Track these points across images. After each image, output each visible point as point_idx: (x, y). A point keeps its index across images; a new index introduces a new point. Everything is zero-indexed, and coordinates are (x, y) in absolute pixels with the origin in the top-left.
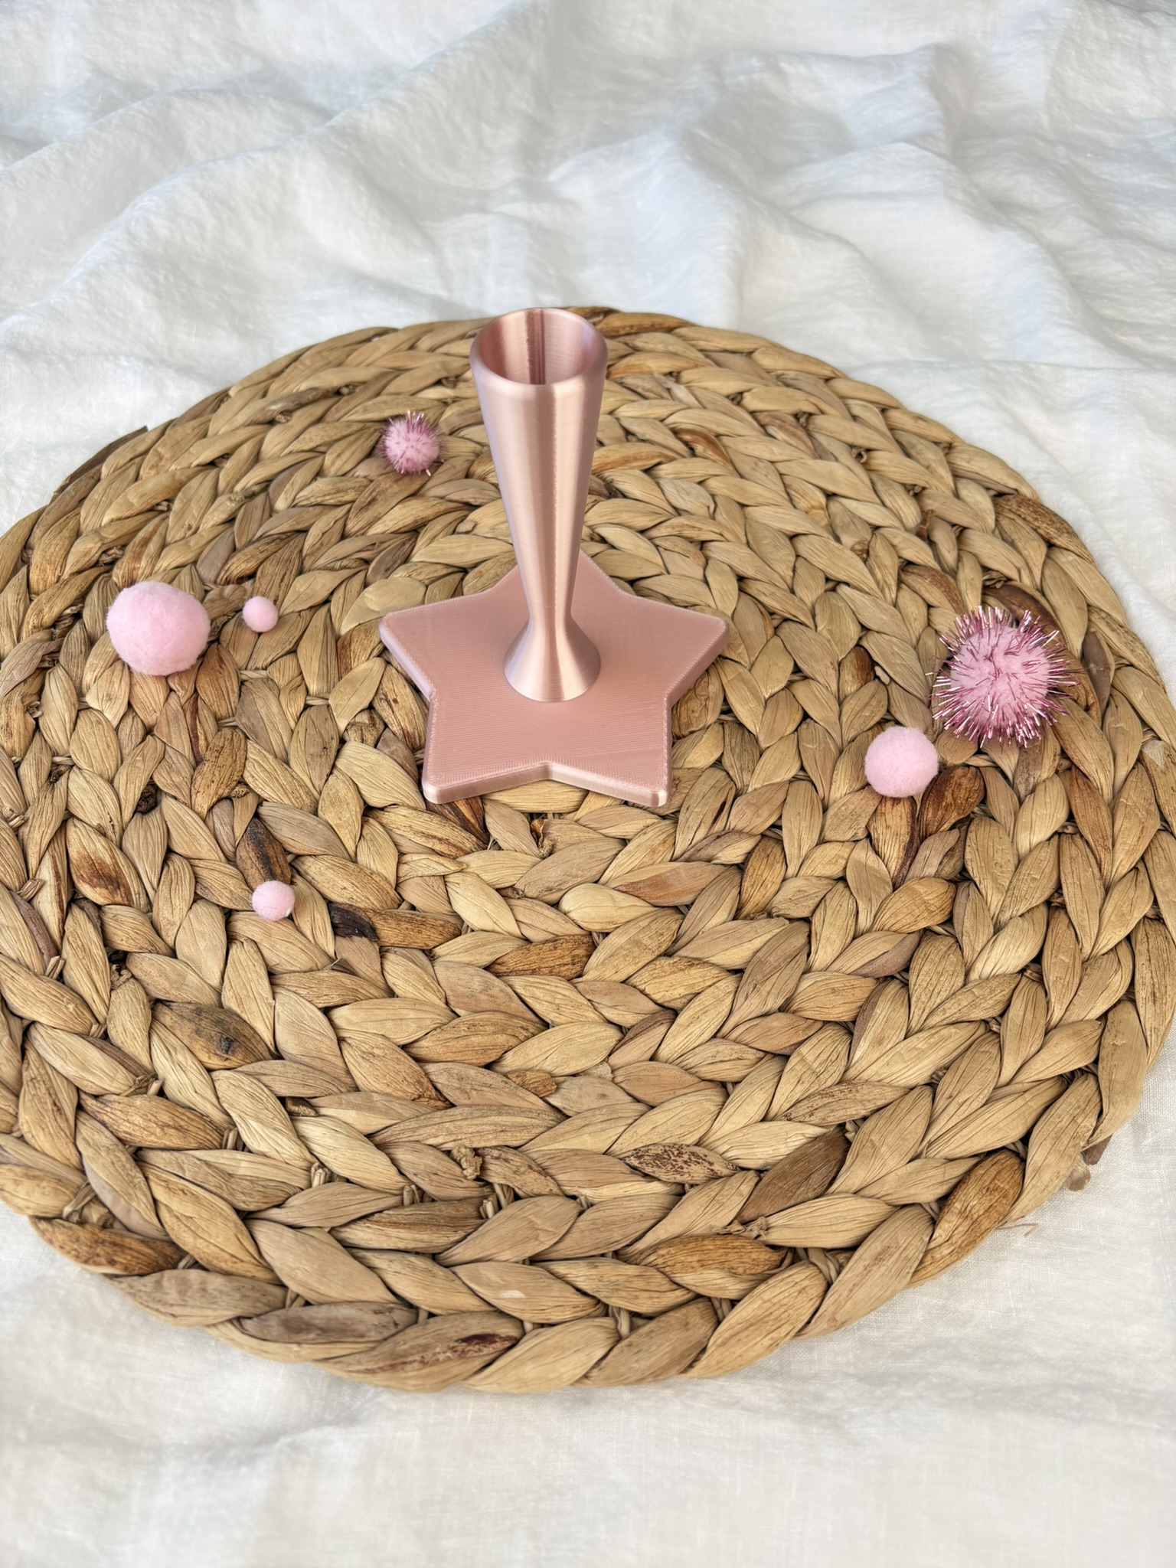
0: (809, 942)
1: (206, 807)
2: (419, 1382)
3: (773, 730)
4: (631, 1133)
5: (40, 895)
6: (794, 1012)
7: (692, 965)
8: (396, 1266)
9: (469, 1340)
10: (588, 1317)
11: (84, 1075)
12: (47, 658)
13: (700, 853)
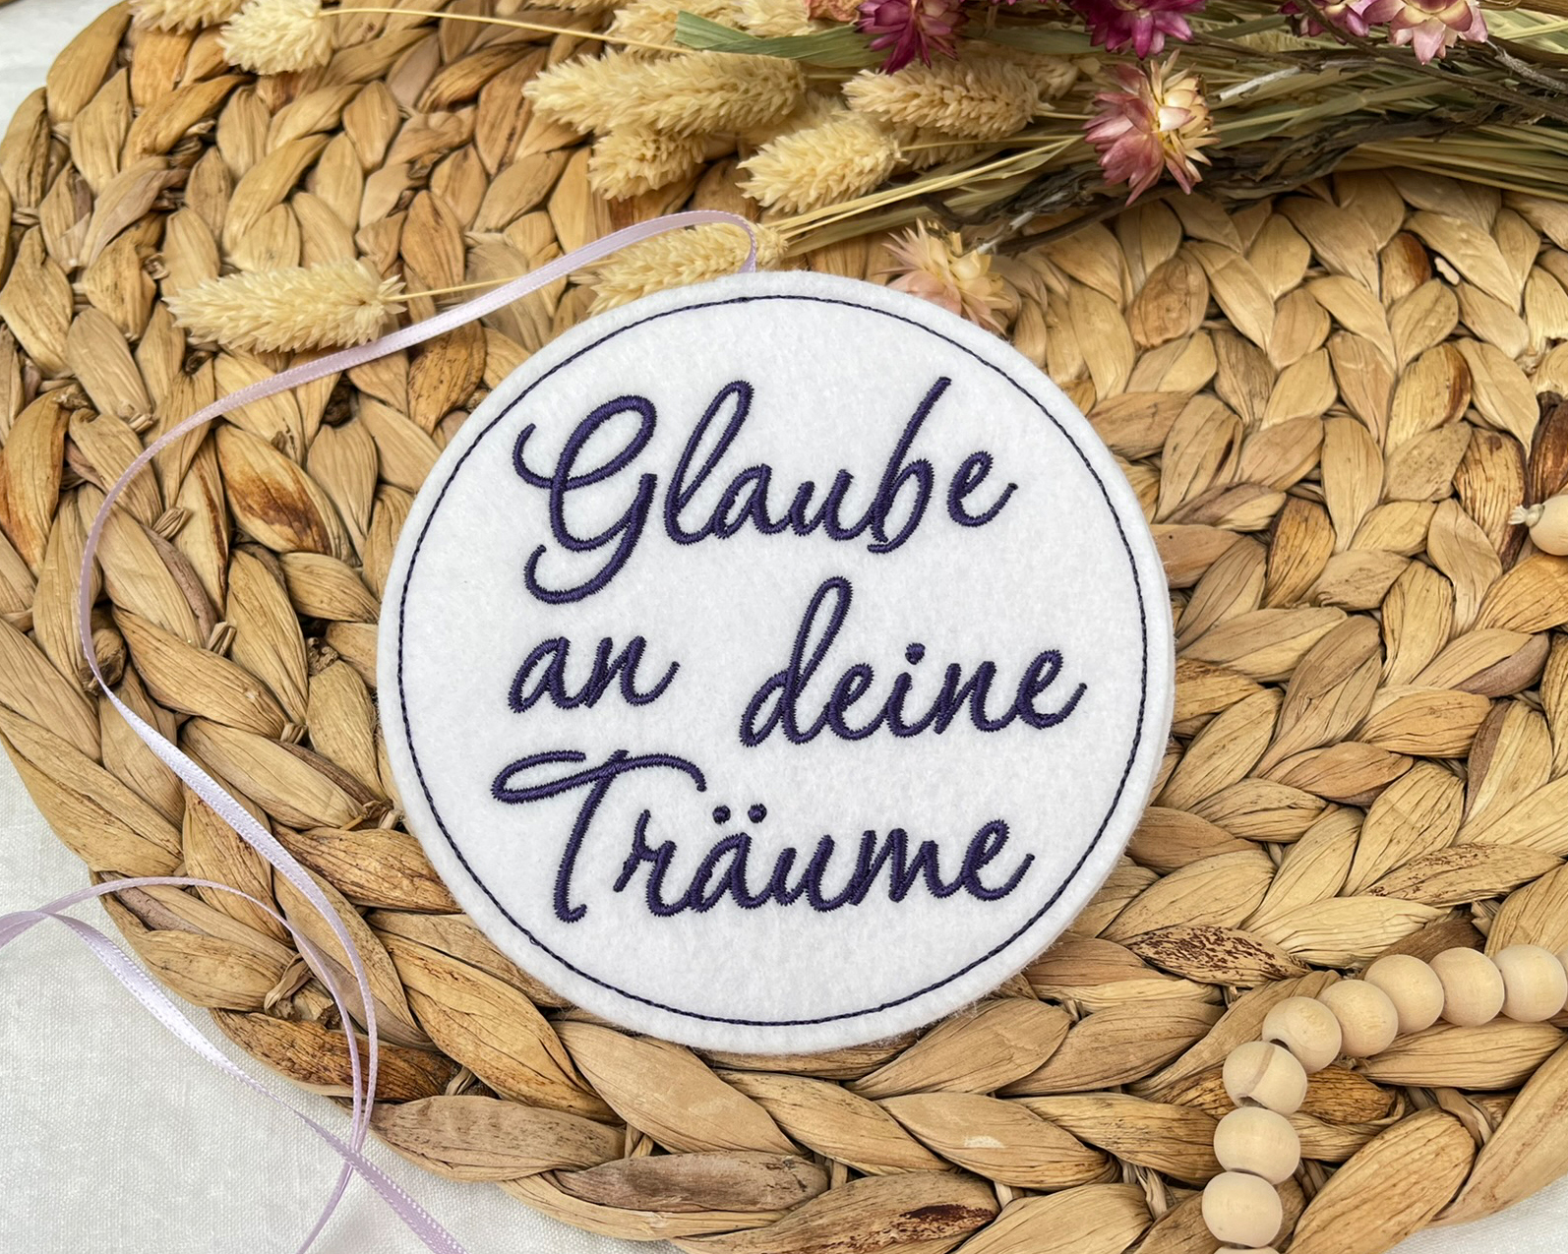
0: (1383, 644)
1: (433, 419)
3: (1291, 342)
4: (1138, 909)
5: (186, 531)
6: (1369, 742)
7: (1207, 672)
9: (921, 1213)
10: (1097, 1180)
11: (280, 796)
12: (167, 194)
13: (1199, 513)
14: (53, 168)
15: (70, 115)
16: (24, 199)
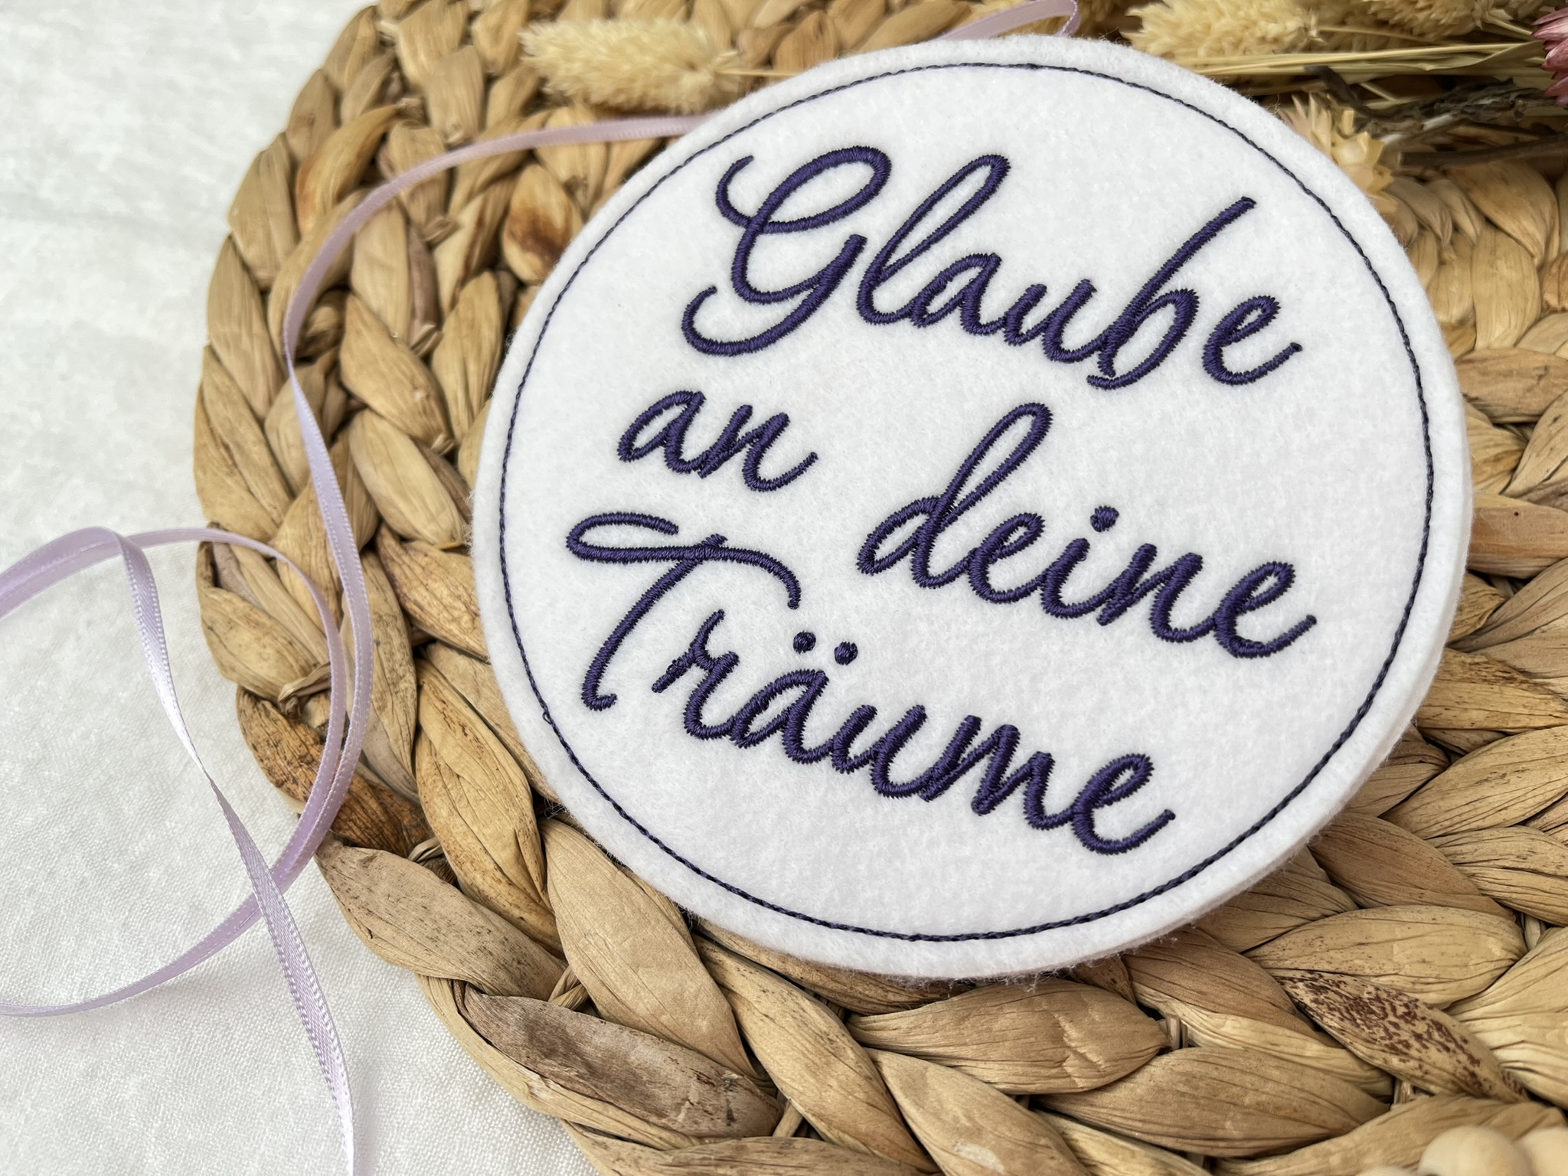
5: (446, 241)
7: (1510, 680)
8: (771, 1005)
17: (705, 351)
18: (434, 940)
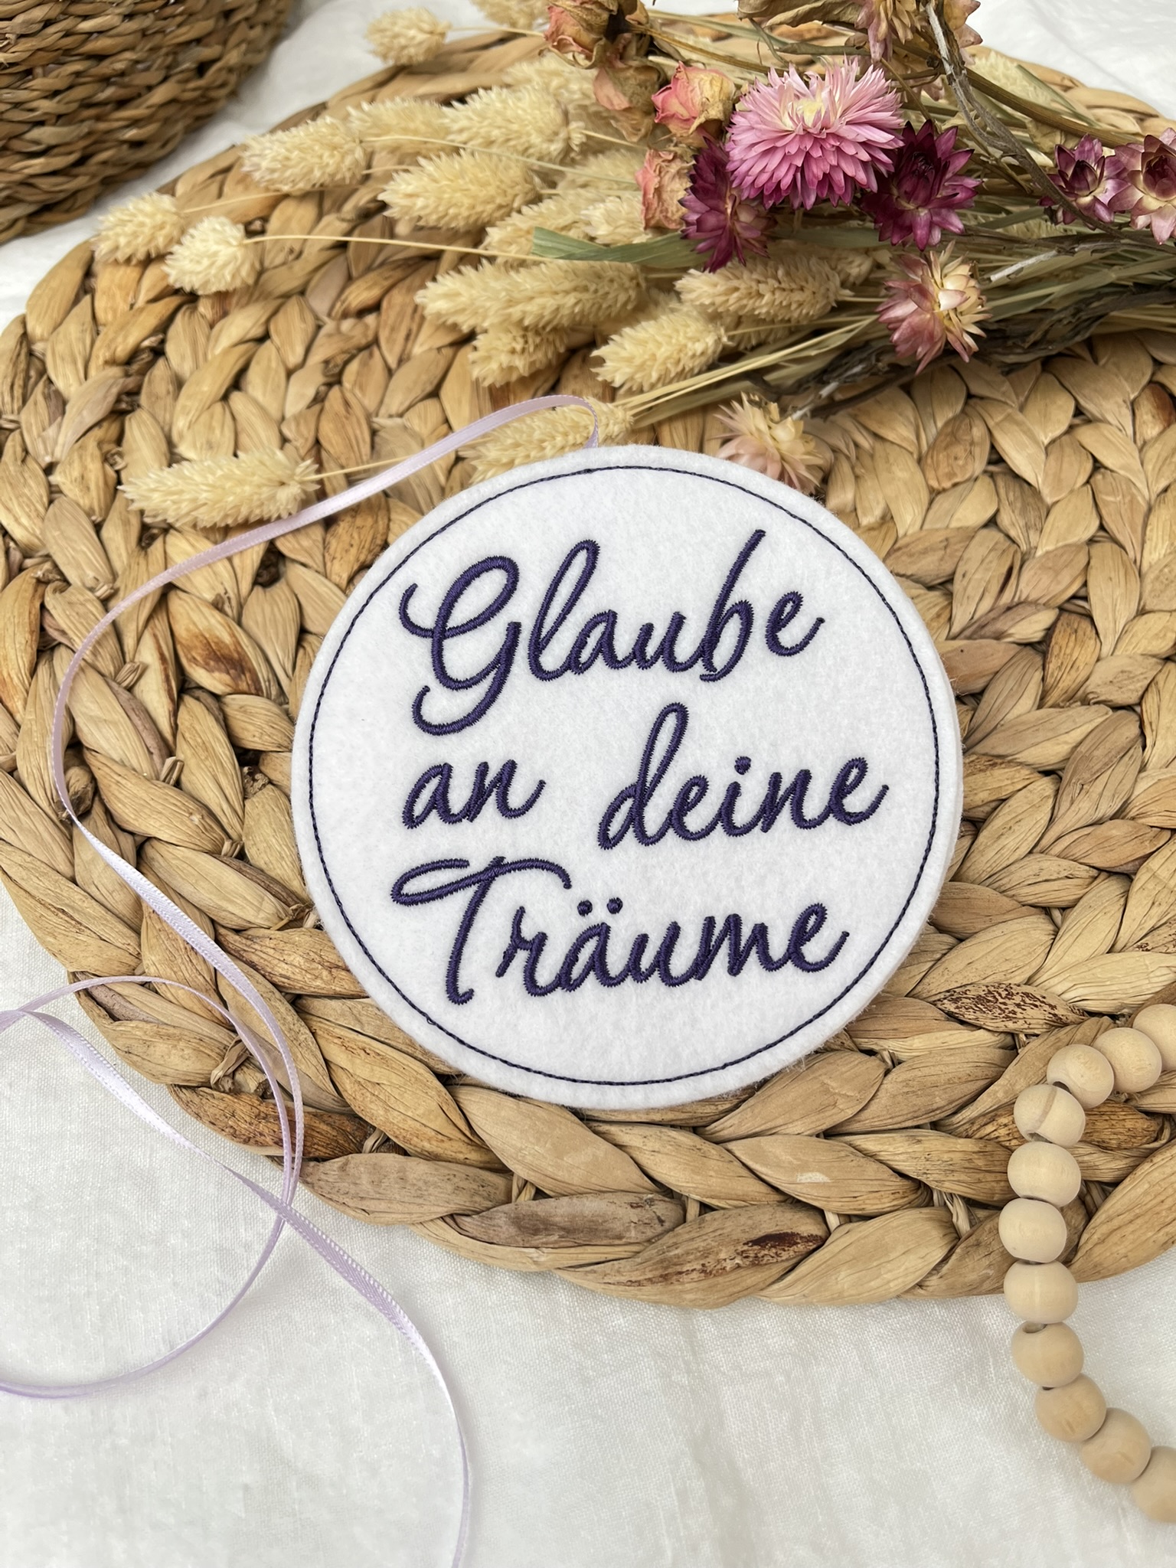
0: (1143, 735)
1: (345, 577)
2: (699, 1295)
3: (1060, 481)
4: (941, 970)
5: (142, 682)
6: (1132, 819)
7: (994, 765)
8: (653, 1144)
9: (762, 1241)
10: (911, 1205)
11: (220, 903)
12: (125, 398)
13: (986, 629)
14: (32, 380)
15: (46, 335)
16: (8, 408)
17: (438, 734)
18: (420, 1197)
